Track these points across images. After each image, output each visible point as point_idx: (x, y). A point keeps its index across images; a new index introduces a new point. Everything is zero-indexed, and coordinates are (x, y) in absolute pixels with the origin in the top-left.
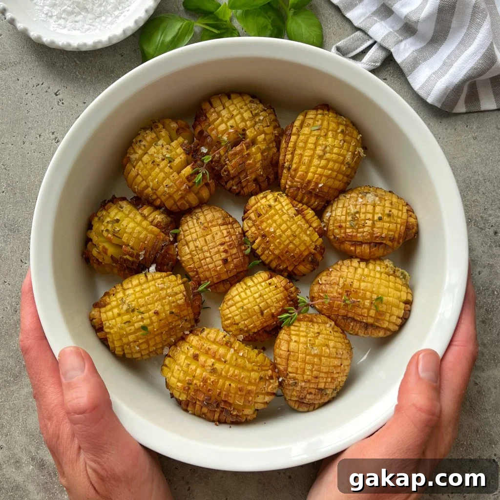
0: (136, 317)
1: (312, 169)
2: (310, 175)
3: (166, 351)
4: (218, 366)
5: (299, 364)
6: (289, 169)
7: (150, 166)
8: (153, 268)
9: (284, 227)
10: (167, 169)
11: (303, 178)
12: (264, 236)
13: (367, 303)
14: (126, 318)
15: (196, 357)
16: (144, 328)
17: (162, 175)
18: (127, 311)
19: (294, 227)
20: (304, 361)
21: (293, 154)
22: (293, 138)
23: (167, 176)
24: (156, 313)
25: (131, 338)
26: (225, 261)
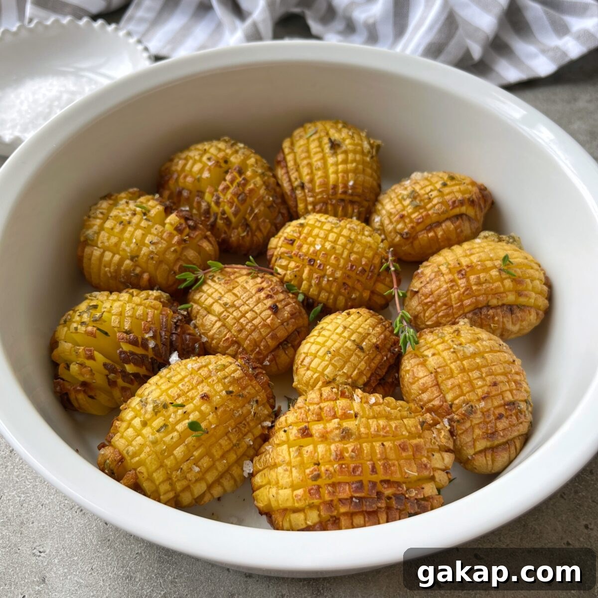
0: (174, 415)
1: (331, 170)
2: (332, 178)
3: (248, 468)
4: (350, 424)
5: (459, 379)
6: (302, 186)
7: (118, 228)
8: (174, 358)
9: (332, 237)
10: (144, 224)
11: (325, 184)
12: (312, 262)
13: (494, 273)
14: (158, 422)
15: (306, 433)
16: (194, 426)
17: (139, 233)
18: (156, 412)
19: (345, 232)
20: (463, 370)
21: (298, 170)
22: (290, 158)
23: (147, 231)
24: (205, 397)
25: (179, 452)
26: (275, 309)
